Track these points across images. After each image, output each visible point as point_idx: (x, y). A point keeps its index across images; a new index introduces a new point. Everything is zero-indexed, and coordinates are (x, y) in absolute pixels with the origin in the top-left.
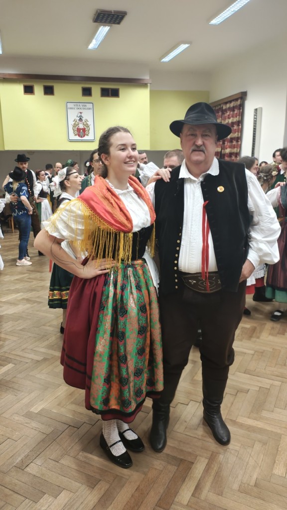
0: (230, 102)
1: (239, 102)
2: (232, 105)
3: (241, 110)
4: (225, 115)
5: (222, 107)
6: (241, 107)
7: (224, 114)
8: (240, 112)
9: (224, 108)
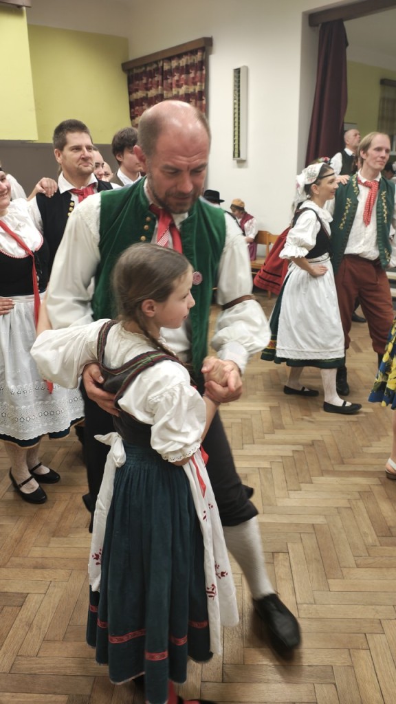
0: (179, 56)
1: (199, 56)
2: (183, 62)
3: (205, 72)
4: (169, 81)
5: (162, 67)
6: (203, 65)
7: (167, 79)
8: (202, 74)
9: (166, 67)
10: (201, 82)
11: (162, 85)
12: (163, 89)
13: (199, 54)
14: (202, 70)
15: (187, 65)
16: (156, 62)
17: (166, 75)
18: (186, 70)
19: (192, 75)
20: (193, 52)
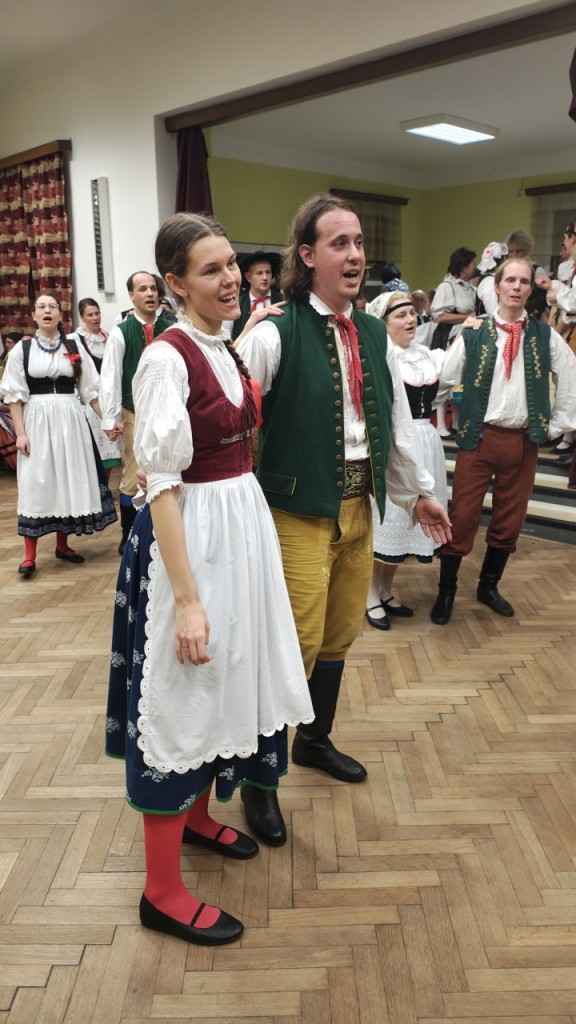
0: (37, 161)
1: (56, 163)
2: (41, 168)
3: (63, 182)
4: (30, 191)
5: (21, 173)
6: (63, 173)
7: (27, 188)
8: (60, 184)
9: (25, 174)
10: (60, 194)
11: (22, 196)
12: (22, 201)
13: (56, 160)
14: (60, 179)
15: (45, 173)
16: (15, 167)
17: (25, 183)
18: (44, 178)
19: (51, 185)
20: (50, 157)
